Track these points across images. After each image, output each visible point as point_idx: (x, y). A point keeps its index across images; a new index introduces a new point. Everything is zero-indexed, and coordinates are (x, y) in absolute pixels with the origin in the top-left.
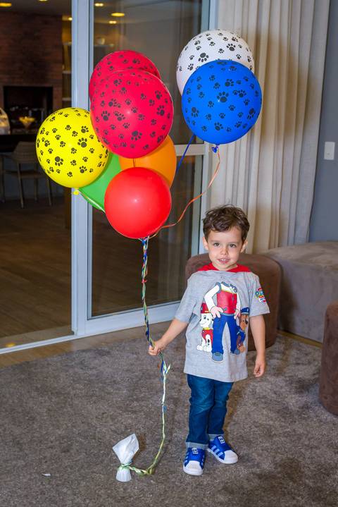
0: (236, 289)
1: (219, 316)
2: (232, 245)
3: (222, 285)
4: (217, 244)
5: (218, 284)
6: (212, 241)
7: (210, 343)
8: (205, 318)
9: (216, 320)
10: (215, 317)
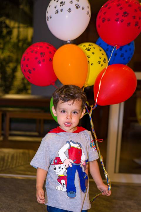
0: (80, 146)
1: (71, 166)
2: (74, 112)
3: (71, 143)
4: (64, 111)
5: (68, 142)
6: (60, 109)
7: (65, 186)
8: (60, 168)
9: (69, 169)
10: (68, 166)
